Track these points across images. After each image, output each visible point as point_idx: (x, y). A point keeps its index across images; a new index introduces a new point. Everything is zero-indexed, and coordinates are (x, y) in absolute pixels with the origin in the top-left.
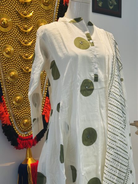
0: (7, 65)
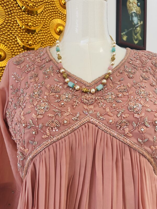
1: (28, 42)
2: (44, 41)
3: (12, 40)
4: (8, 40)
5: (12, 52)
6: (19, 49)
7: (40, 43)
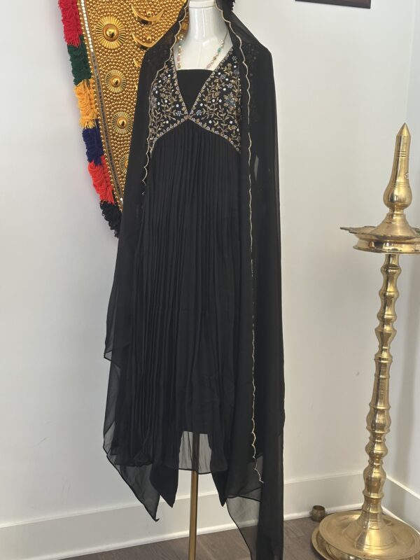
0: (113, 106)
1: (145, 12)
2: (167, 7)
3: (125, 11)
4: (121, 12)
5: (125, 28)
6: (134, 24)
7: (162, 12)
